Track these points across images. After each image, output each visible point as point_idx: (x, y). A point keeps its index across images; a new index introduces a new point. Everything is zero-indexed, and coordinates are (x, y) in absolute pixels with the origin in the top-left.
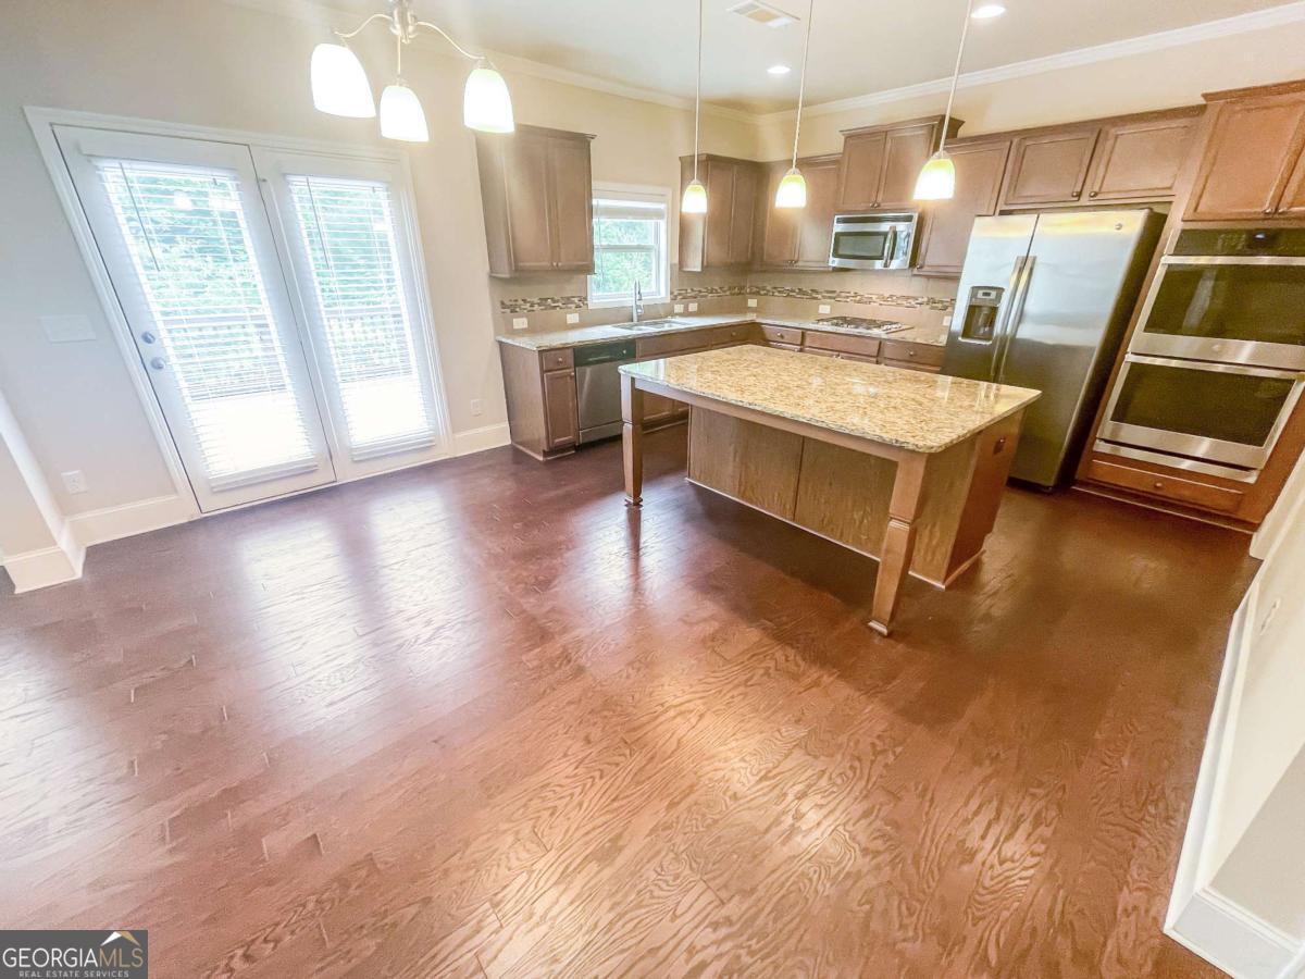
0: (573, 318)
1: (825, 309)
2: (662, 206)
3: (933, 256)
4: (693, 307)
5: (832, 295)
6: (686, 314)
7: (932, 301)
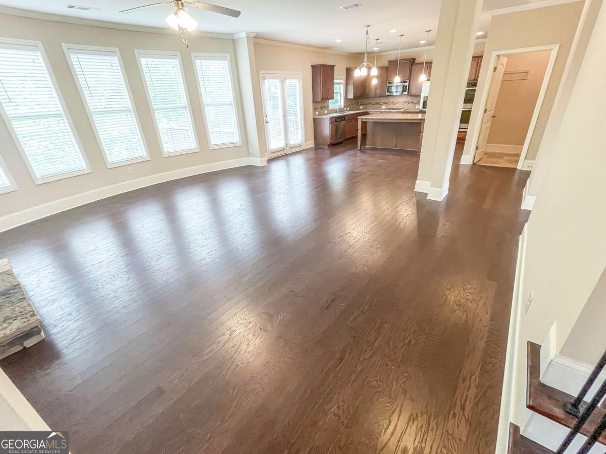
0: (326, 112)
1: (384, 107)
2: (342, 81)
3: (413, 91)
4: (348, 109)
5: (386, 103)
6: (347, 111)
7: (413, 102)
